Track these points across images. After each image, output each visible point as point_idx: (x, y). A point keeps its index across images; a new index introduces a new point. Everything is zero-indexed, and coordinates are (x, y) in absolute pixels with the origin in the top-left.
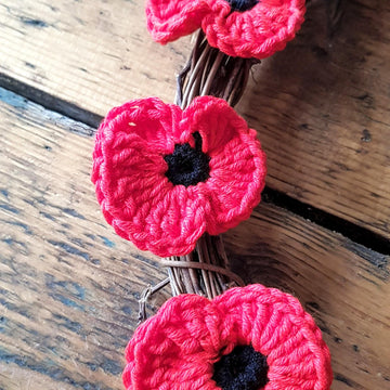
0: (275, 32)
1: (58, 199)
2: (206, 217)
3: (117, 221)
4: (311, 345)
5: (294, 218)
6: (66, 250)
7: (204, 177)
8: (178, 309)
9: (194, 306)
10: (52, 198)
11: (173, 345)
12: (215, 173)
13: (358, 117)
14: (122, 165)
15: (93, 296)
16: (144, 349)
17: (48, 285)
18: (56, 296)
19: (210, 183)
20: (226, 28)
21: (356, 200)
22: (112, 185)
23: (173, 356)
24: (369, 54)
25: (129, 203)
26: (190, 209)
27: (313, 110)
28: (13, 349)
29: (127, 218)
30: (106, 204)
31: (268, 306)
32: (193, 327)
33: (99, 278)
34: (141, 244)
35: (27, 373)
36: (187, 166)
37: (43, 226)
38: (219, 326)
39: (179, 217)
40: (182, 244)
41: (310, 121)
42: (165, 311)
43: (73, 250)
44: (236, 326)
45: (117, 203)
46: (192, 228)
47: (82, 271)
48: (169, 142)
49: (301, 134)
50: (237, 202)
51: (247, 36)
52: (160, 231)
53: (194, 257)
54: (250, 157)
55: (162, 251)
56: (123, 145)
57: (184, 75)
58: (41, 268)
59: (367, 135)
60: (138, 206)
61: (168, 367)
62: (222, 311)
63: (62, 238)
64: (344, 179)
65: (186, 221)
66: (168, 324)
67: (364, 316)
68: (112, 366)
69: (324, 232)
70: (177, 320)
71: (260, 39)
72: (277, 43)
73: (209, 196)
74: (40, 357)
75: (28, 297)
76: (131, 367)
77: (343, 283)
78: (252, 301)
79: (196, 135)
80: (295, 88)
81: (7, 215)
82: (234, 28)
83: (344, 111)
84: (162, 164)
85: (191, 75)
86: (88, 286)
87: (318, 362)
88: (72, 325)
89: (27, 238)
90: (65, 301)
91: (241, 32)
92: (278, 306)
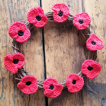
0: (58, 20)
1: (29, 5)
2: (34, 23)
3: (29, 14)
4: (27, 38)
5: (41, 33)
6: (24, 9)
7: (38, 20)
8: (23, 24)
9: (24, 26)
10: (29, 4)
11: (20, 25)
12: (39, 21)
13: (57, 35)
14: (34, 11)
15: (21, 15)
16: (18, 23)
17: (19, 10)
18: (18, 11)
19: (38, 21)
20: (55, 14)
21: (47, 39)
22: (32, 11)
23: (19, 26)
24: (66, 33)
25: (31, 14)
26: (34, 21)
27: (55, 29)
28: (10, 10)
29: (29, 15)
30: (30, 12)
31: (28, 33)
32: (22, 27)
33: (23, 15)
34: (28, 17)
35: (9, 12)
36: (39, 18)
37: (25, 5)
38: (24, 29)
39: (33, 20)
40: (30, 22)
41: (54, 30)
42: (22, 23)
43: (24, 10)
44: (25, 31)
45: (30, 13)
46: (32, 22)
47: (23, 12)
48: (40, 15)
49: (52, 29)
50: (38, 25)
51: (56, 17)
52: (30, 19)
53: (30, 24)
54: (43, 24)
55: (28, 20)
56: (37, 10)
57: (50, 12)
58: (21, 8)
59: (55, 37)
60: (31, 15)
61: (17, 26)
62: (25, 29)
63: (25, 8)
64: (49, 37)
65: (32, 21)
66: (21, 24)
67: (34, 45)
68: (14, 21)
69: (42, 37)
70: (22, 25)
71: (56, 19)
72: (56, 21)
73: (37, 22)
74: (11, 13)
75: (17, 8)
76: (15, 23)
77: (37, 42)
78: (28, 31)
79: (42, 17)
80: (57, 26)
81: (24, 1)
82: (56, 15)
83: (57, 33)
84: (37, 15)
85: (50, 13)
86: (21, 14)
87: (25, 40)
88: (16, 15)
89: (23, 4)
90: (18, 12)
91: (56, 16)
92: (29, 34)
